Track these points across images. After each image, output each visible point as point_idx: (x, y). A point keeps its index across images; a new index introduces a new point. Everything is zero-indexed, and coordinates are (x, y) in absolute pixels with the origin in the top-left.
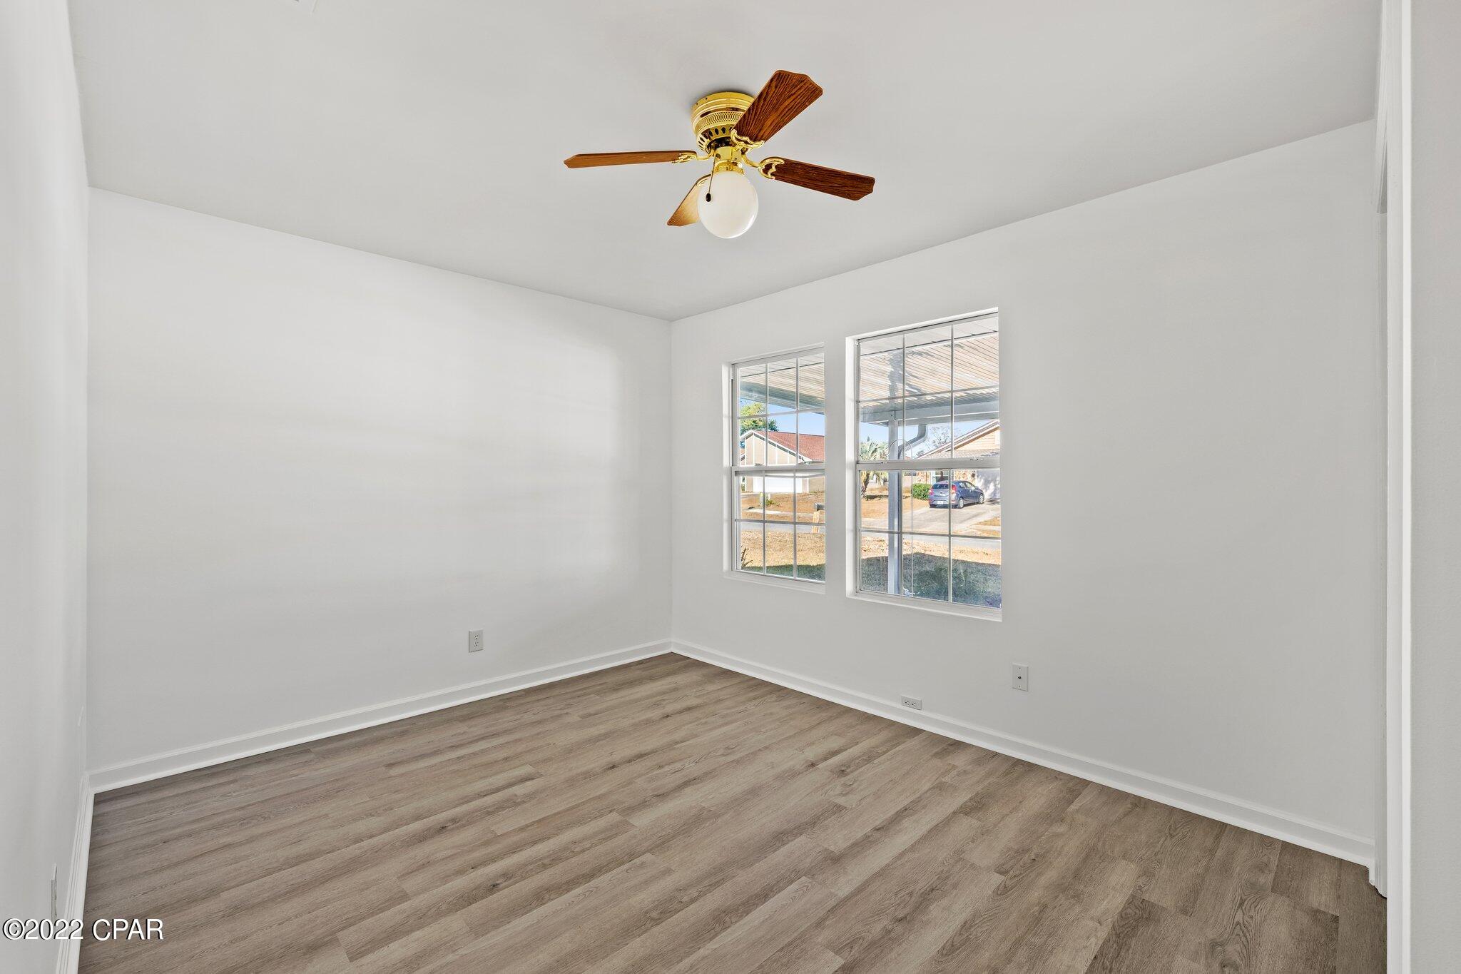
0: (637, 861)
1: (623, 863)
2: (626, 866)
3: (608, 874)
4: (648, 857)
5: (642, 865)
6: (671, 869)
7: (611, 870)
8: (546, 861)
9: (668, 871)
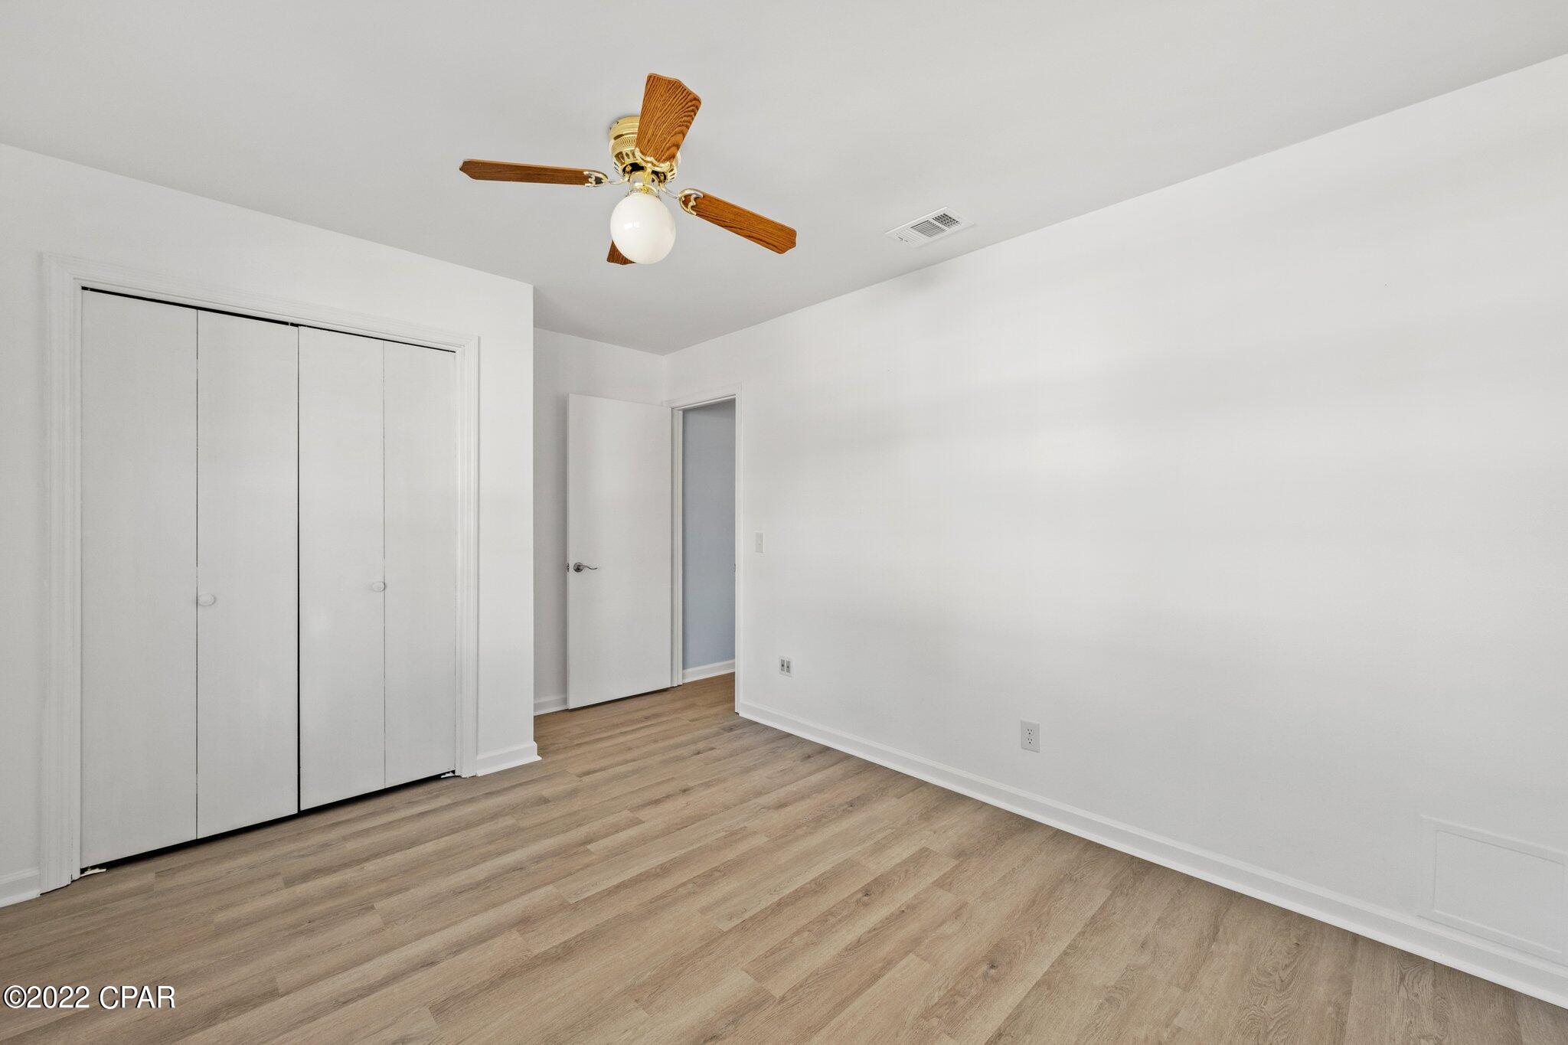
0: (737, 921)
1: (751, 918)
2: (747, 916)
3: (764, 907)
4: (725, 926)
5: (731, 917)
6: (701, 913)
7: (762, 911)
8: (832, 920)
9: (703, 911)
